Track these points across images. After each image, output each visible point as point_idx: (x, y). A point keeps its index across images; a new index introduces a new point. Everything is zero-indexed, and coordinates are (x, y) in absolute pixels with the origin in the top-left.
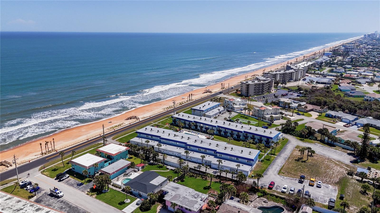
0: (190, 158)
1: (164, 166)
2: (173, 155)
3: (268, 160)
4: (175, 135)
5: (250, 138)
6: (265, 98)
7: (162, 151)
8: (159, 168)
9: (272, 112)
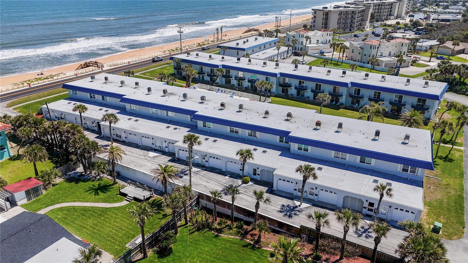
0: (204, 159)
1: (115, 186)
2: (153, 146)
3: (447, 159)
4: (165, 91)
5: (366, 99)
6: (357, 37)
7: (123, 135)
8: (94, 193)
9: (390, 52)
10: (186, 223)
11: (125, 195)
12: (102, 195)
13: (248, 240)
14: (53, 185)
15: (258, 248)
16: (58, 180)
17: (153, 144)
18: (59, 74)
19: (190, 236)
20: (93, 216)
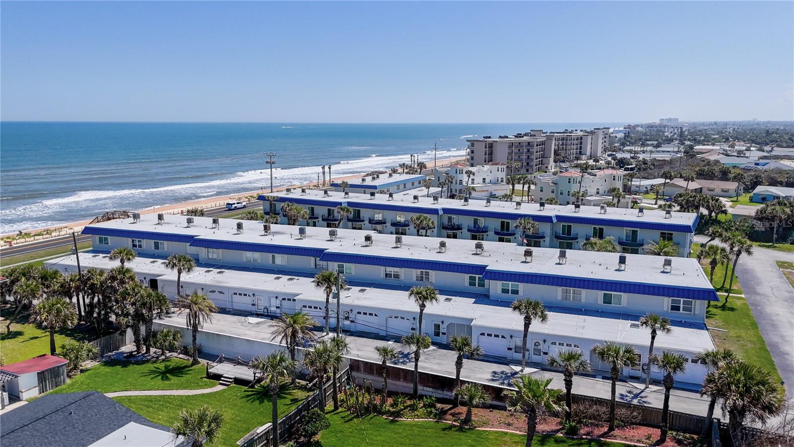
1: (196, 367)
3: (725, 308)
4: (267, 231)
5: (581, 240)
8: (160, 377)
9: (598, 189)
10: (336, 408)
11: (217, 377)
12: (174, 380)
13: (449, 421)
14: (82, 371)
15: (470, 429)
16: (88, 364)
17: (253, 305)
18: (62, 228)
19: (347, 425)
20: (167, 407)
